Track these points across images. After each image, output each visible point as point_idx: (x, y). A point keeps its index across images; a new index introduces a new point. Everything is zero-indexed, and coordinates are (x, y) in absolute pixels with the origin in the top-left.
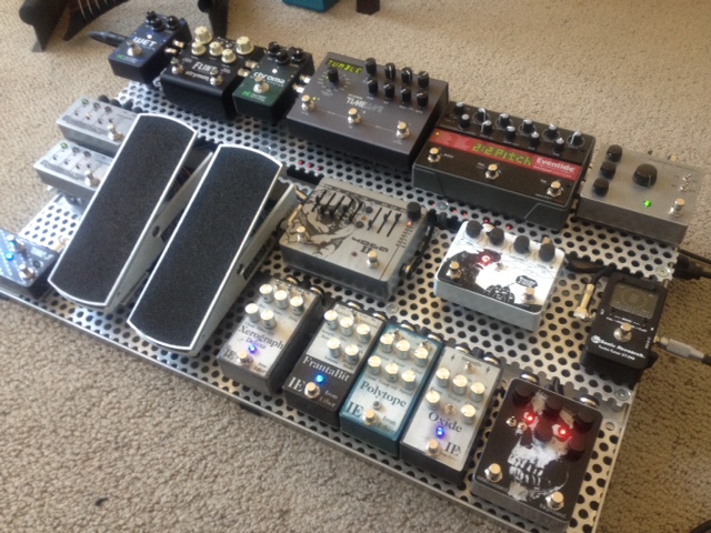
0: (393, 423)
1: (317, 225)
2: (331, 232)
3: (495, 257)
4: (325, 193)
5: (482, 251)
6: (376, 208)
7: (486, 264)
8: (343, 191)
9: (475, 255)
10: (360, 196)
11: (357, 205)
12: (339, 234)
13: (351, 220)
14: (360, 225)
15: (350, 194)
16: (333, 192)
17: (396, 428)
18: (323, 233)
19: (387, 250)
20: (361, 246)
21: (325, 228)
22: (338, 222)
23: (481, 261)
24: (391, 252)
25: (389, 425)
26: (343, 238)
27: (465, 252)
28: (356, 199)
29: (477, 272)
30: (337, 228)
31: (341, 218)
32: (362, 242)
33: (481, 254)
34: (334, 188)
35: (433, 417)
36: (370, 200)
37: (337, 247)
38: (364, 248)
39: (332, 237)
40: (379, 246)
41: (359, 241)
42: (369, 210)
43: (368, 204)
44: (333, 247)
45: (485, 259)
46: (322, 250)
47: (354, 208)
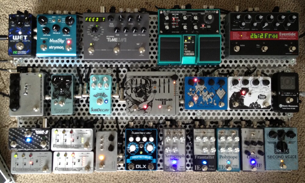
0: (237, 166)
1: (138, 99)
2: (145, 100)
3: (247, 90)
4: (132, 81)
5: (241, 89)
6: (157, 80)
7: (245, 95)
8: (139, 77)
9: (239, 92)
10: (148, 77)
11: (149, 82)
12: (149, 100)
13: (150, 92)
14: (155, 91)
15: (143, 77)
16: (135, 79)
18: (142, 102)
19: (172, 99)
20: (161, 102)
21: (142, 99)
22: (146, 94)
23: (242, 94)
24: (174, 99)
26: (152, 101)
27: (235, 93)
28: (147, 78)
29: (243, 100)
30: (147, 97)
31: (146, 91)
32: (160, 100)
33: (241, 91)
34: (135, 77)
36: (153, 77)
37: (151, 106)
38: (163, 102)
39: (147, 102)
40: (168, 99)
41: (158, 100)
42: (155, 82)
43: (153, 80)
44: (149, 107)
45: (243, 92)
46: (146, 111)
47: (148, 84)
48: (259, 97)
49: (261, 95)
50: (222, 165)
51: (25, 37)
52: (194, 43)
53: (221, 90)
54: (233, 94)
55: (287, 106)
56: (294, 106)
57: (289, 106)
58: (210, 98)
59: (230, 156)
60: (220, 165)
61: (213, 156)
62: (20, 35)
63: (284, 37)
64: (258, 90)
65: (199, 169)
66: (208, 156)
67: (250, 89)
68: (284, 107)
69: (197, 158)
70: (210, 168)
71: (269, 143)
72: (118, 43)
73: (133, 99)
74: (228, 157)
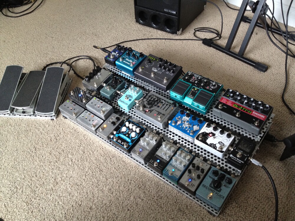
0: (177, 176)
1: (146, 105)
2: (150, 108)
3: (214, 135)
6: (164, 102)
7: (211, 136)
9: (208, 133)
10: (160, 98)
12: (152, 109)
13: (155, 106)
14: (158, 107)
15: (157, 98)
17: (178, 177)
18: (147, 108)
21: (148, 106)
22: (152, 105)
23: (209, 135)
25: (176, 176)
26: (153, 110)
27: (205, 132)
29: (207, 139)
30: (152, 107)
31: (154, 104)
33: (210, 133)
34: (153, 95)
35: (189, 176)
36: (163, 100)
37: (151, 112)
38: (158, 114)
39: (150, 109)
40: (162, 113)
41: (157, 111)
42: (162, 102)
43: (162, 101)
44: (149, 112)
45: (211, 135)
46: (146, 113)
47: (158, 101)
48: (219, 142)
49: (221, 142)
50: (168, 170)
51: (118, 55)
52: (197, 93)
53: (197, 126)
54: (203, 133)
55: (236, 158)
56: (241, 161)
57: (237, 159)
58: (187, 127)
59: (177, 168)
60: (166, 169)
61: (167, 161)
62: (116, 53)
63: (255, 115)
64: (221, 139)
65: (152, 163)
66: (163, 159)
67: (216, 135)
68: (233, 158)
69: (156, 156)
70: (160, 166)
71: (210, 177)
72: (156, 72)
73: (144, 104)
74: (175, 168)
